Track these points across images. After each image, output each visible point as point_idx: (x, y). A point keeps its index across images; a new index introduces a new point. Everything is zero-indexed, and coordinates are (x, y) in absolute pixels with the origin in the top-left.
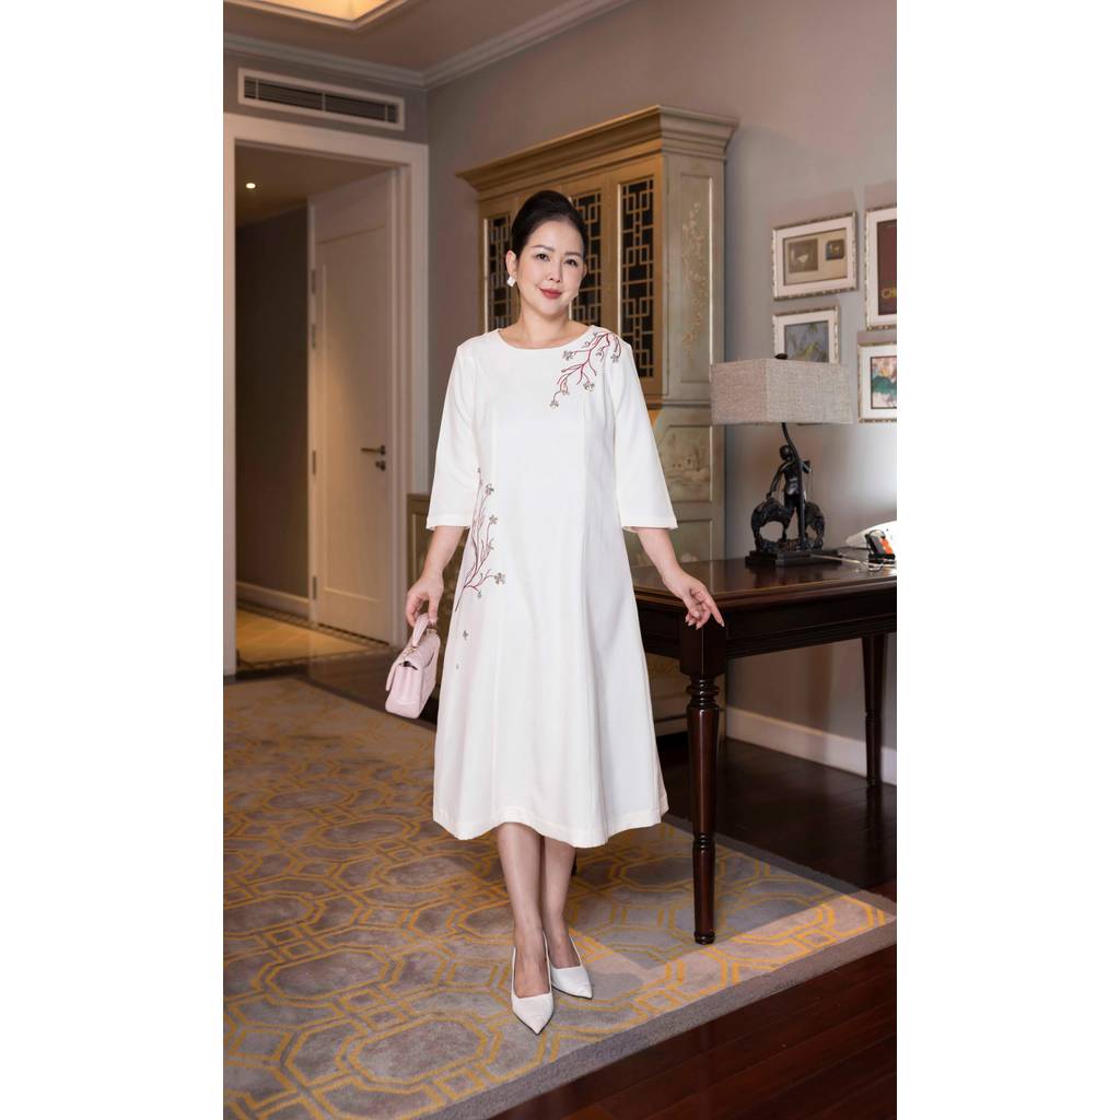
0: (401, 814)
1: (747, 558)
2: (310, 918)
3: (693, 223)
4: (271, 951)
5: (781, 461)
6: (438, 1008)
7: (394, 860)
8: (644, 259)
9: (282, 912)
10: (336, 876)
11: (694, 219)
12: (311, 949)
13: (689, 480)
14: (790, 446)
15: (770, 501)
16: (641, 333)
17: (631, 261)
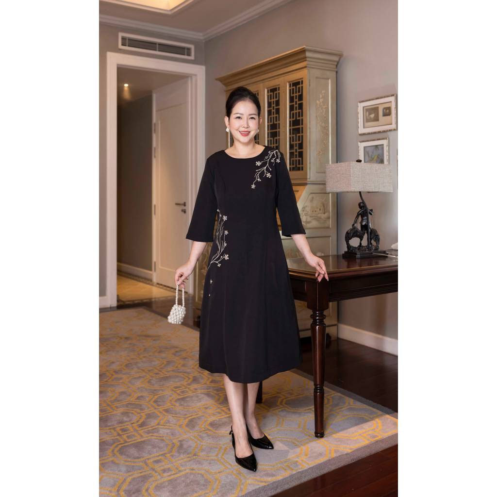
0: (185, 372)
1: (343, 254)
2: (138, 421)
3: (321, 100)
4: (118, 437)
5: (359, 209)
6: (192, 467)
7: (179, 394)
8: (299, 117)
9: (125, 419)
10: (151, 402)
11: (322, 98)
12: (136, 437)
13: (320, 218)
14: (363, 202)
15: (354, 228)
16: (298, 150)
17: (293, 118)
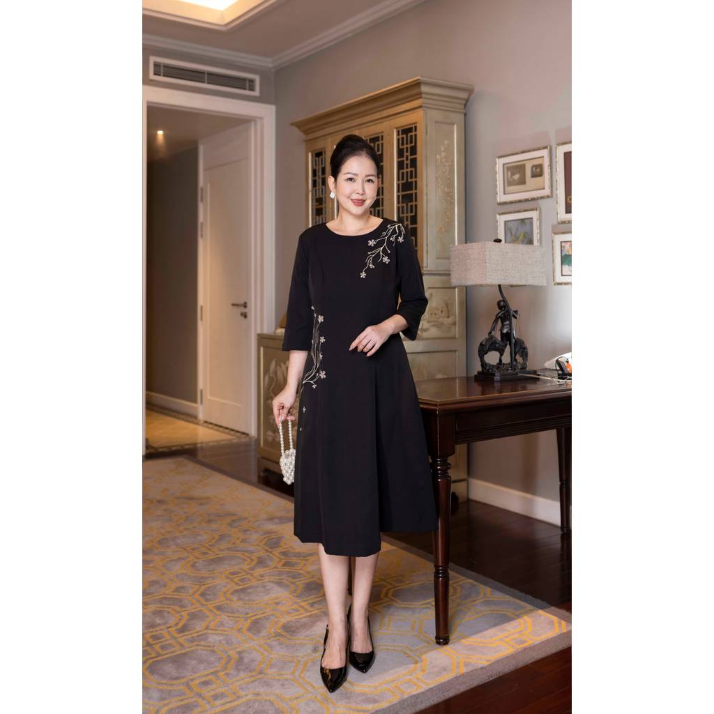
0: (245, 551)
2: (177, 624)
3: (443, 154)
4: (148, 648)
5: (499, 311)
6: (257, 690)
7: (237, 584)
8: (411, 178)
9: (158, 621)
10: (196, 596)
11: (444, 151)
12: (174, 647)
13: (442, 324)
14: (504, 300)
17: (403, 179)
